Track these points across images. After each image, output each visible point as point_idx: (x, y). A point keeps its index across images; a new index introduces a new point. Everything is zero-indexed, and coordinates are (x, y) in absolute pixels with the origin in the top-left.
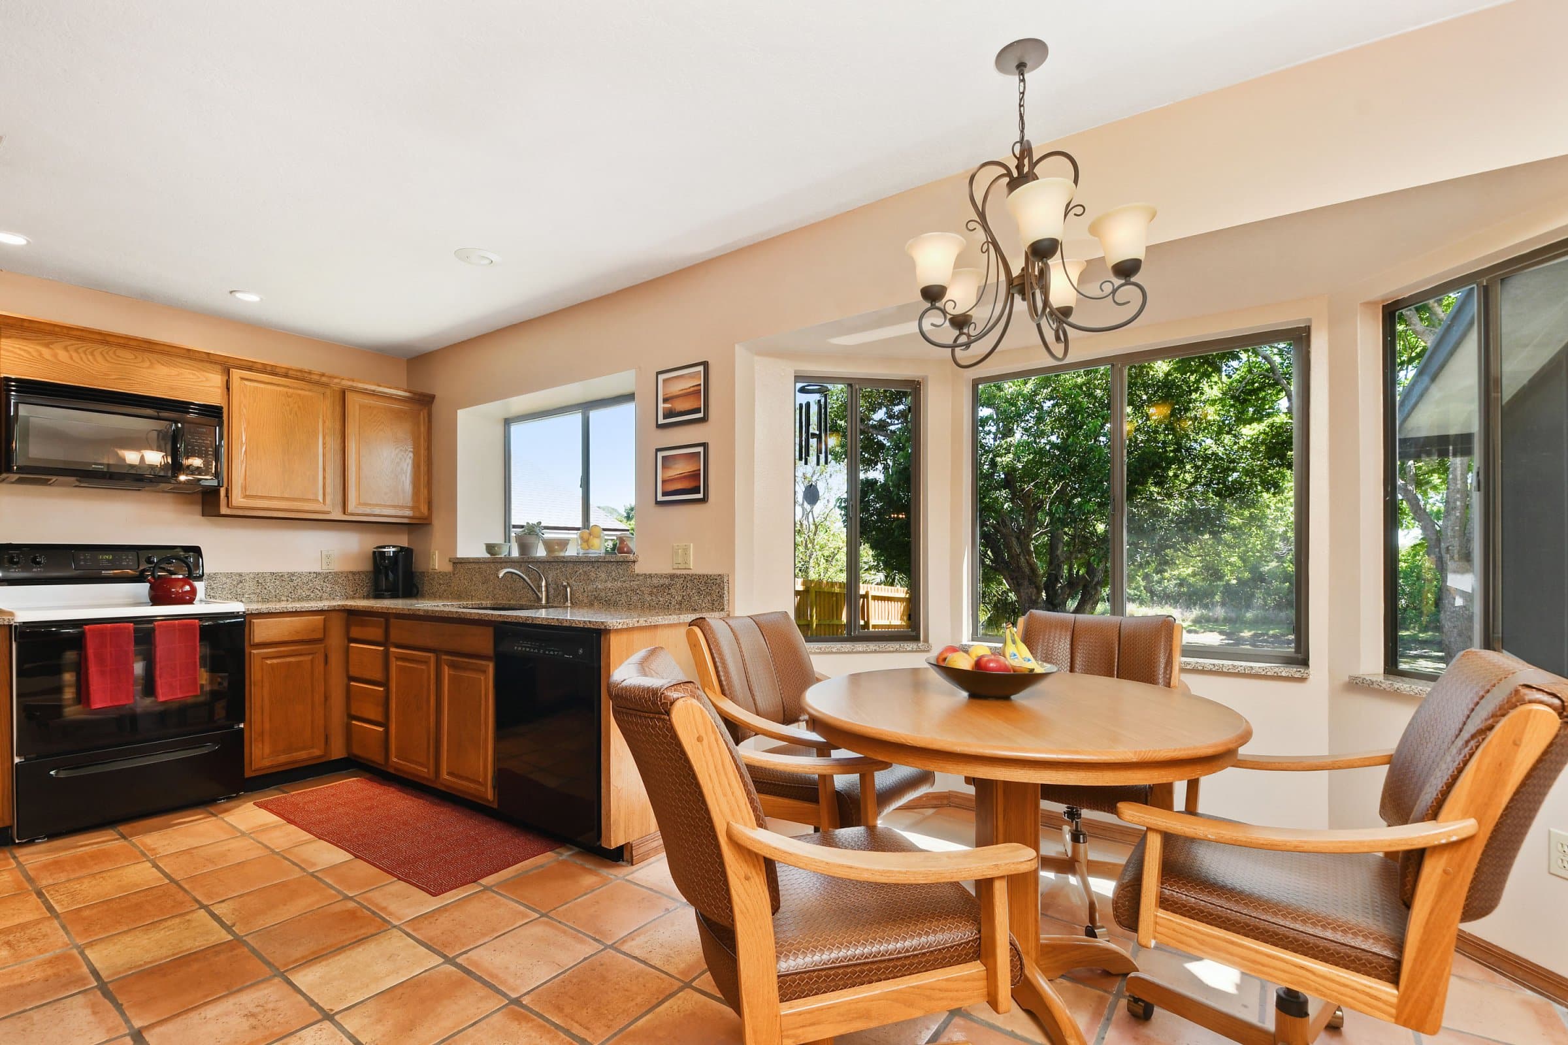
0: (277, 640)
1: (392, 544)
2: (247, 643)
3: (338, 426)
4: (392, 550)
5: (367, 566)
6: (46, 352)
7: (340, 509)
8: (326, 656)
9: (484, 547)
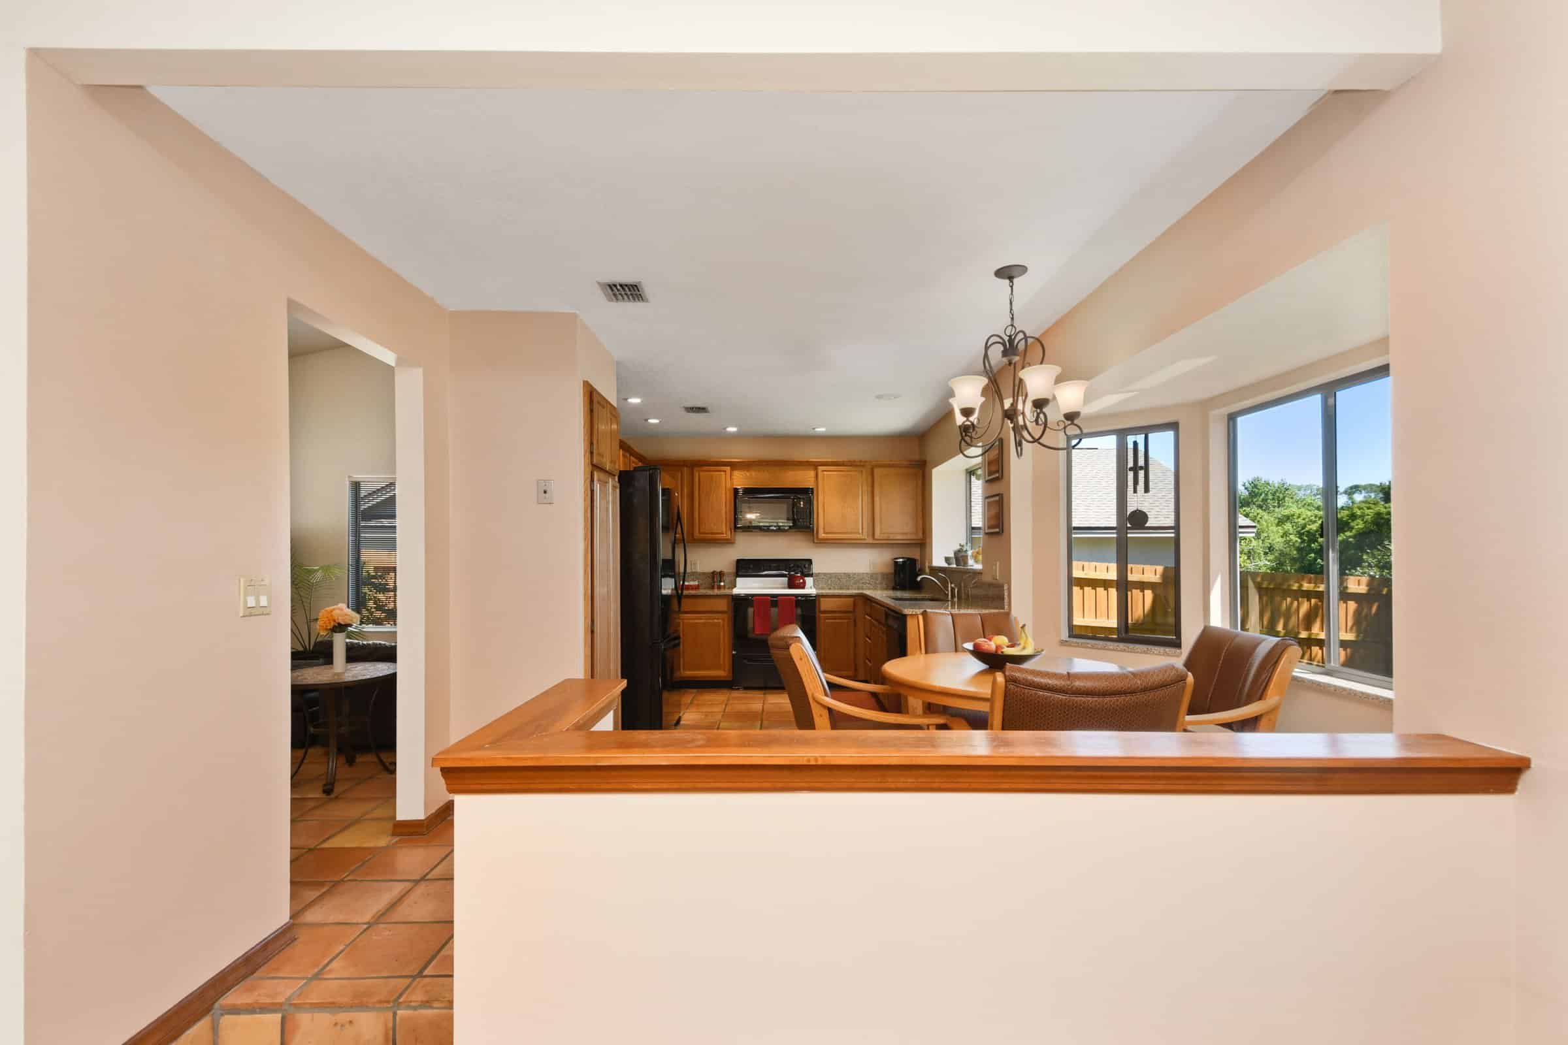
0: (830, 609)
1: (901, 555)
2: (817, 610)
3: (870, 489)
4: (901, 560)
5: (891, 570)
6: (748, 474)
7: (871, 537)
8: (855, 621)
9: (944, 559)
